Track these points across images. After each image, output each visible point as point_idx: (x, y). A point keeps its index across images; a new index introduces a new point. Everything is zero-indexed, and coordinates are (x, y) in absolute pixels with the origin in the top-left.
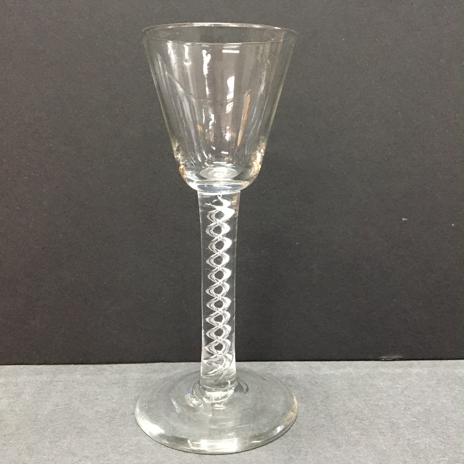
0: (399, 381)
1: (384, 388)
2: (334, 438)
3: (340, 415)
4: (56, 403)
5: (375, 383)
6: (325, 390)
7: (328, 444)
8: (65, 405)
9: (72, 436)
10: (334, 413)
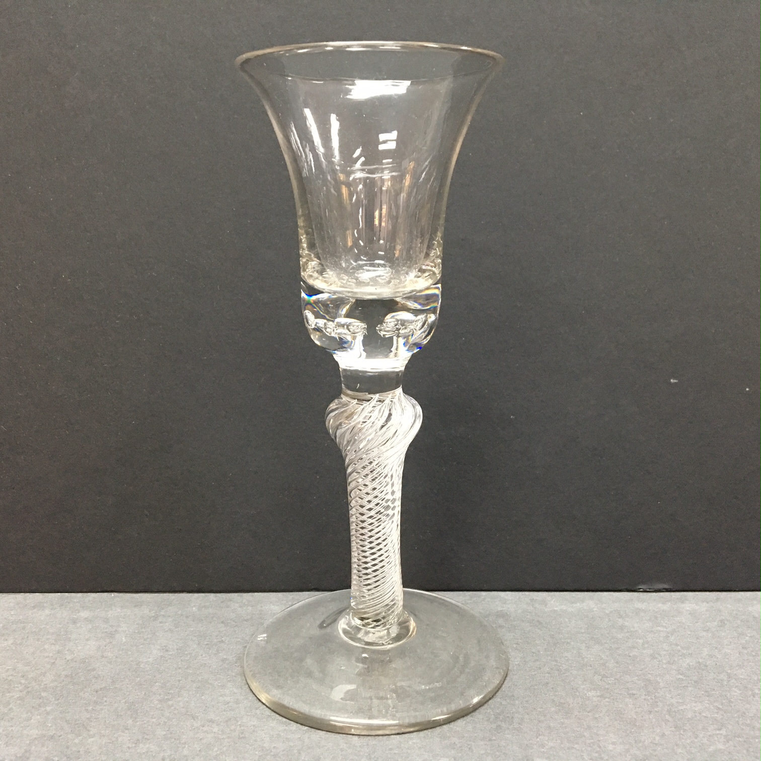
0: (662, 621)
1: (640, 631)
2: (562, 701)
3: (572, 670)
4: (164, 646)
5: (626, 624)
6: (552, 633)
7: (553, 709)
8: (177, 649)
9: (191, 693)
10: (564, 665)
